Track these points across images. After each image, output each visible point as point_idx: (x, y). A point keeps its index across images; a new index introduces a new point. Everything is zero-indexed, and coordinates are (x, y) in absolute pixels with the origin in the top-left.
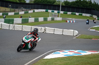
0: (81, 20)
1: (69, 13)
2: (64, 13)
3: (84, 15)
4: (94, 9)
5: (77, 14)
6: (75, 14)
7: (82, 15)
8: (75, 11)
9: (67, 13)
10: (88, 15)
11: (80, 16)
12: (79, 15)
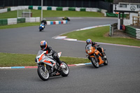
1: (65, 9)
2: (57, 9)
3: (88, 9)
6: (75, 10)
7: (84, 10)
8: (75, 5)
9: (62, 10)
10: (95, 10)
11: (82, 12)
12: (81, 10)
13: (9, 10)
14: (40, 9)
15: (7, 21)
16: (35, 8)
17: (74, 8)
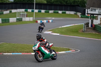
0: (62, 18)
1: (51, 12)
2: (45, 12)
3: (67, 12)
4: (78, 6)
5: (60, 12)
6: (58, 13)
7: (65, 13)
8: (58, 8)
9: (48, 12)
10: (72, 13)
12: (63, 13)
13: (11, 12)
14: (33, 11)
15: (9, 20)
16: (30, 10)
17: (57, 11)
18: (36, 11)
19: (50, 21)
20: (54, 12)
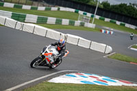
5: (118, 23)
18: (97, 17)
19: (112, 32)
20: (111, 21)
